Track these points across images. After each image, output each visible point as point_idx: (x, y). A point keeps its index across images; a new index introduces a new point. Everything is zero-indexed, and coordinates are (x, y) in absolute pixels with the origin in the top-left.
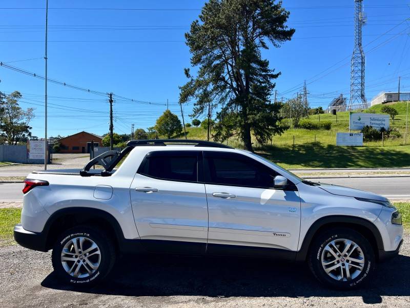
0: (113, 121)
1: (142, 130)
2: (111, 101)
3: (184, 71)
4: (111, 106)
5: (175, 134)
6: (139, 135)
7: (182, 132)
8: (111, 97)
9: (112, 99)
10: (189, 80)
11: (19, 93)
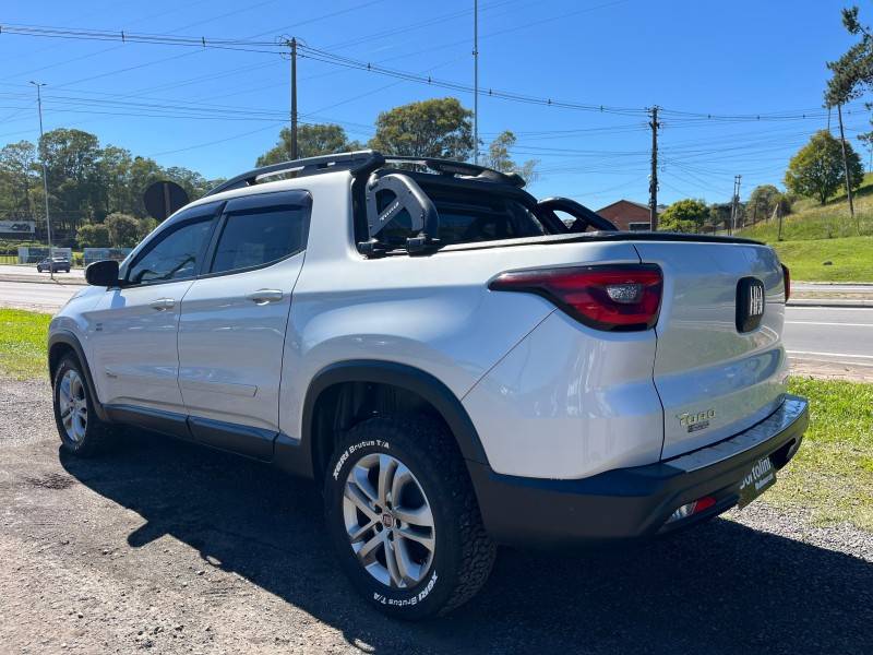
0: (659, 172)
1: (770, 187)
2: (655, 126)
3: (843, 17)
4: (655, 135)
5: (841, 192)
6: (761, 200)
7: (862, 185)
8: (655, 117)
9: (658, 121)
10: (858, 38)
11: (511, 135)
